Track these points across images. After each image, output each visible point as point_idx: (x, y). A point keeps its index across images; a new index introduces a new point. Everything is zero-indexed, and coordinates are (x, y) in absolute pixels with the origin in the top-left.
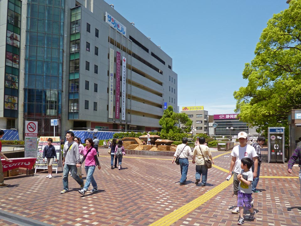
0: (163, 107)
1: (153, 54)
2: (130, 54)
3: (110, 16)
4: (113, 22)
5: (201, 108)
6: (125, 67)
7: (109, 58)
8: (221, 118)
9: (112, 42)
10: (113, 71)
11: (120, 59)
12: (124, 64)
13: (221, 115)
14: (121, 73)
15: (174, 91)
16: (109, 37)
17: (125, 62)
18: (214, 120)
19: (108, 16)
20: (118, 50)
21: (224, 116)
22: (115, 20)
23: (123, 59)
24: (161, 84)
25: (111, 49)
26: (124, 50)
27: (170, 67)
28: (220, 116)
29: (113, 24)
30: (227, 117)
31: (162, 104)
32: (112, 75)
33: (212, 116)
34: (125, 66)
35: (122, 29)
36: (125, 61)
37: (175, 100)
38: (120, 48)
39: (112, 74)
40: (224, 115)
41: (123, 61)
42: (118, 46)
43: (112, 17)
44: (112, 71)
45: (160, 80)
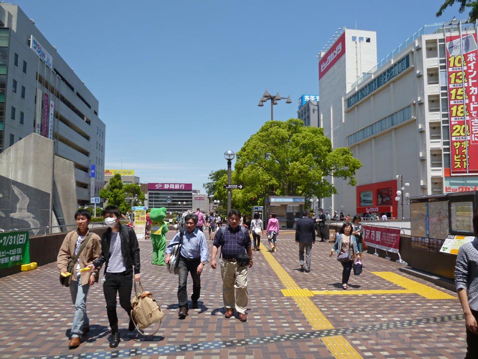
0: (89, 171)
1: (78, 95)
2: (58, 96)
3: (36, 41)
4: (39, 50)
5: (130, 173)
6: (53, 116)
7: (36, 103)
8: (157, 188)
9: (41, 80)
10: (40, 121)
11: (47, 104)
12: (52, 111)
13: (158, 184)
14: (47, 123)
15: (101, 148)
16: (37, 73)
17: (53, 108)
18: (149, 190)
19: (34, 41)
20: (46, 91)
21: (161, 186)
22: (40, 46)
23: (51, 103)
24: (88, 138)
25: (39, 90)
26: (52, 90)
27: (96, 113)
28: (156, 186)
29: (39, 52)
30: (166, 187)
31: (87, 167)
32: (38, 127)
33: (145, 184)
34: (53, 113)
35: (48, 59)
36: (52, 106)
37: (101, 162)
38: (48, 89)
39: (38, 125)
40: (162, 184)
41: (51, 107)
42: (47, 85)
43: (38, 43)
44: (38, 122)
45: (88, 133)
